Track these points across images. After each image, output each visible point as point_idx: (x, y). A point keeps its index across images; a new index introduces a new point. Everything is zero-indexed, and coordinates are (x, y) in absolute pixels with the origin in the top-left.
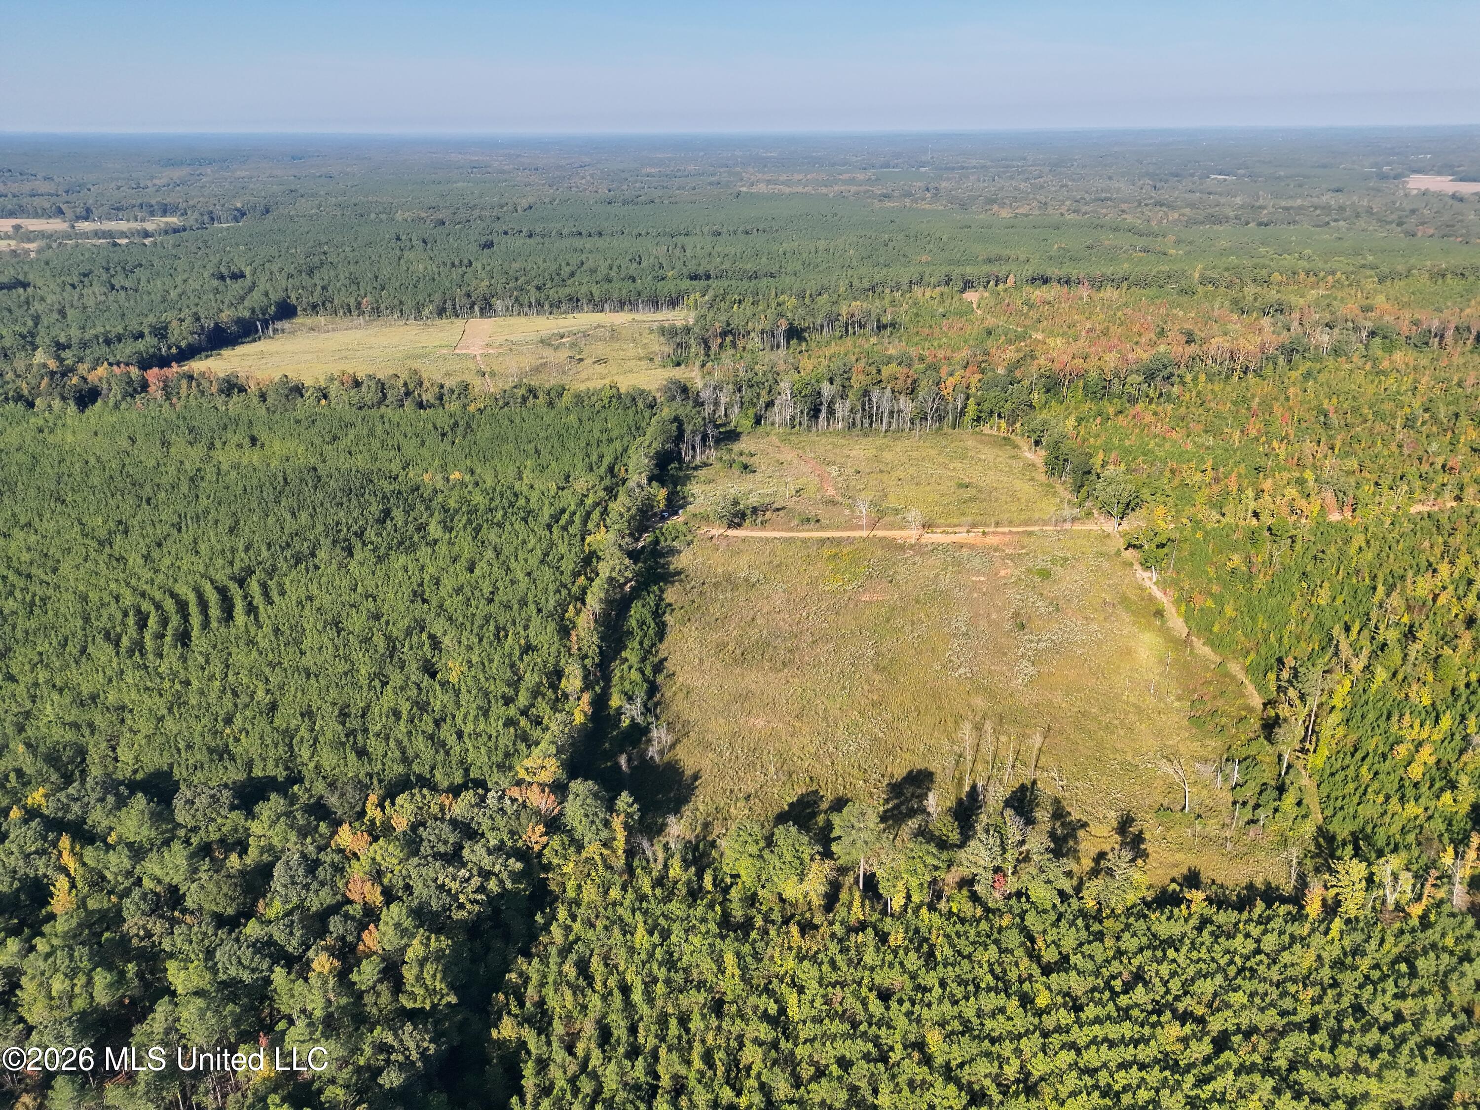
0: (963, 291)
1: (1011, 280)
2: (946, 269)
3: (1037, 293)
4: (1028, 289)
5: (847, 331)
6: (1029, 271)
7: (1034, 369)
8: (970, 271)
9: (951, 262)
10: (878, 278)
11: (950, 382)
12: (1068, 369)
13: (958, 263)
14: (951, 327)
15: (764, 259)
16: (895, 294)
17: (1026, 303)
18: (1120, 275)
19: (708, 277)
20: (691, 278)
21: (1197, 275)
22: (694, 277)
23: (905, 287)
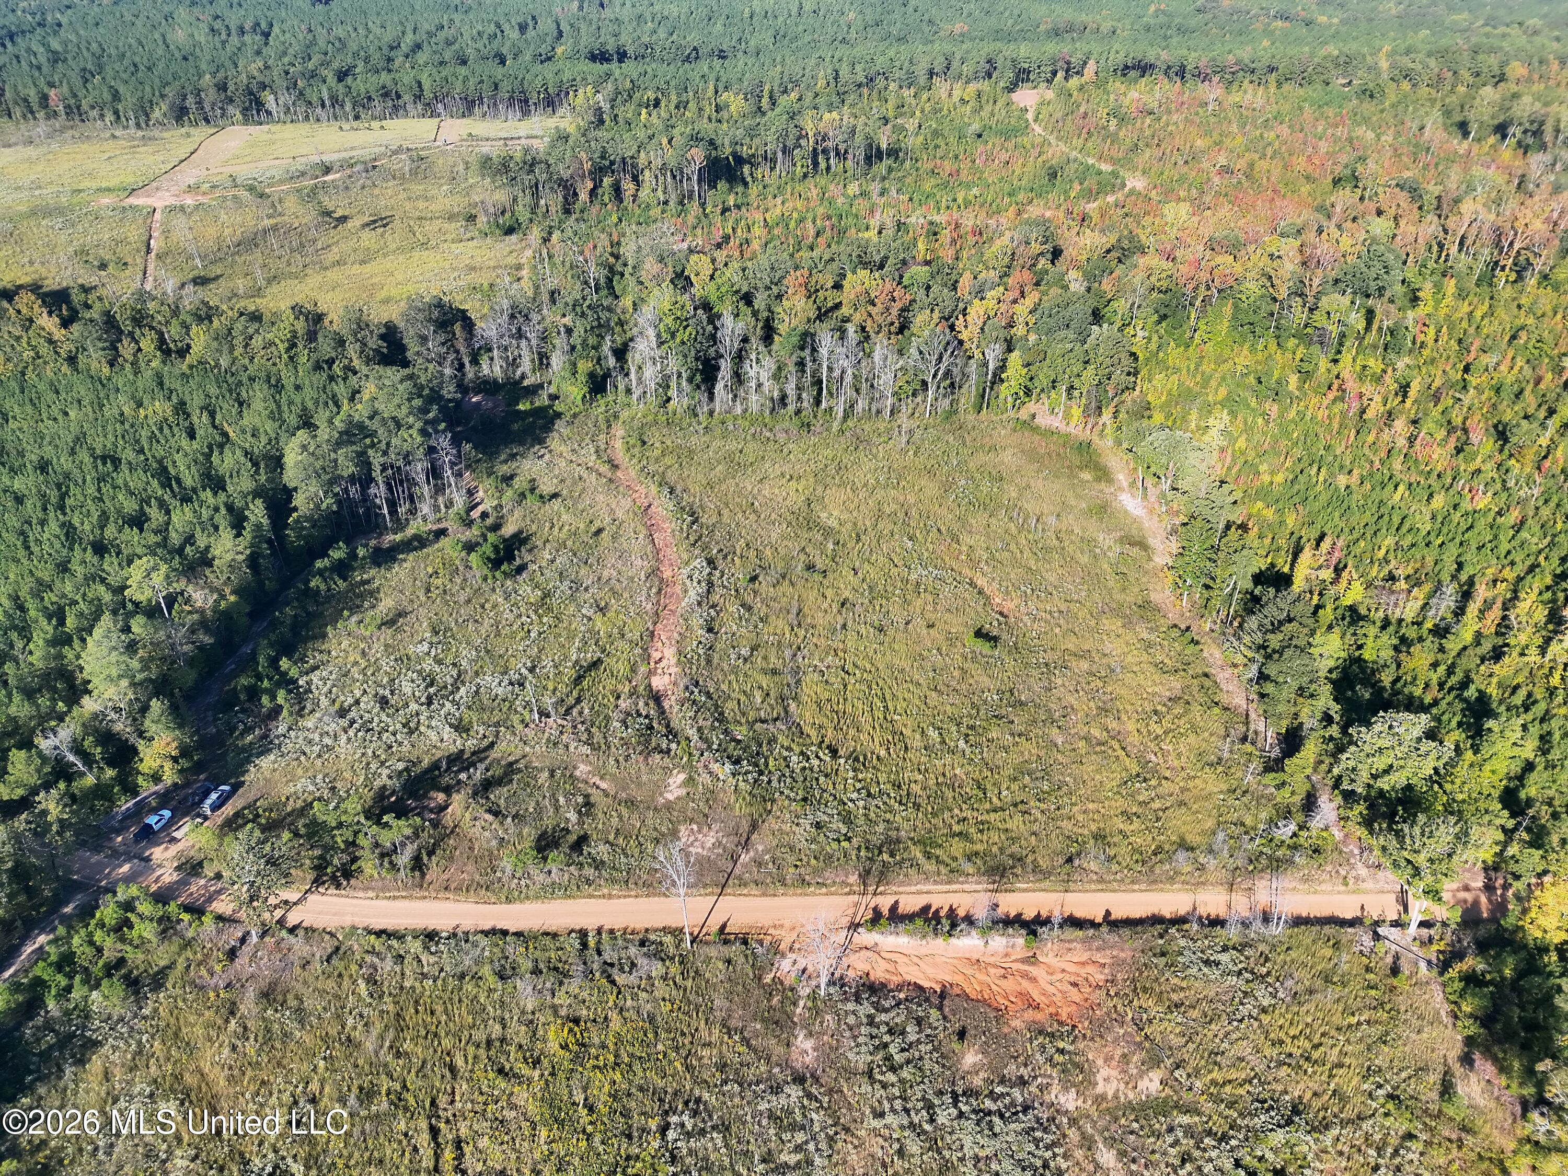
0: (1012, 88)
1: (1091, 67)
2: (987, 48)
3: (1134, 94)
4: (1117, 85)
5: (816, 164)
6: (1120, 54)
7: (1137, 277)
8: (1024, 51)
9: (998, 35)
10: (881, 63)
11: (977, 310)
12: (1204, 276)
13: (1010, 38)
14: (990, 158)
15: (719, 26)
16: (906, 93)
17: (1113, 113)
18: (1266, 62)
19: (622, 56)
20: (593, 58)
21: (1384, 65)
22: (599, 57)
23: (922, 80)
